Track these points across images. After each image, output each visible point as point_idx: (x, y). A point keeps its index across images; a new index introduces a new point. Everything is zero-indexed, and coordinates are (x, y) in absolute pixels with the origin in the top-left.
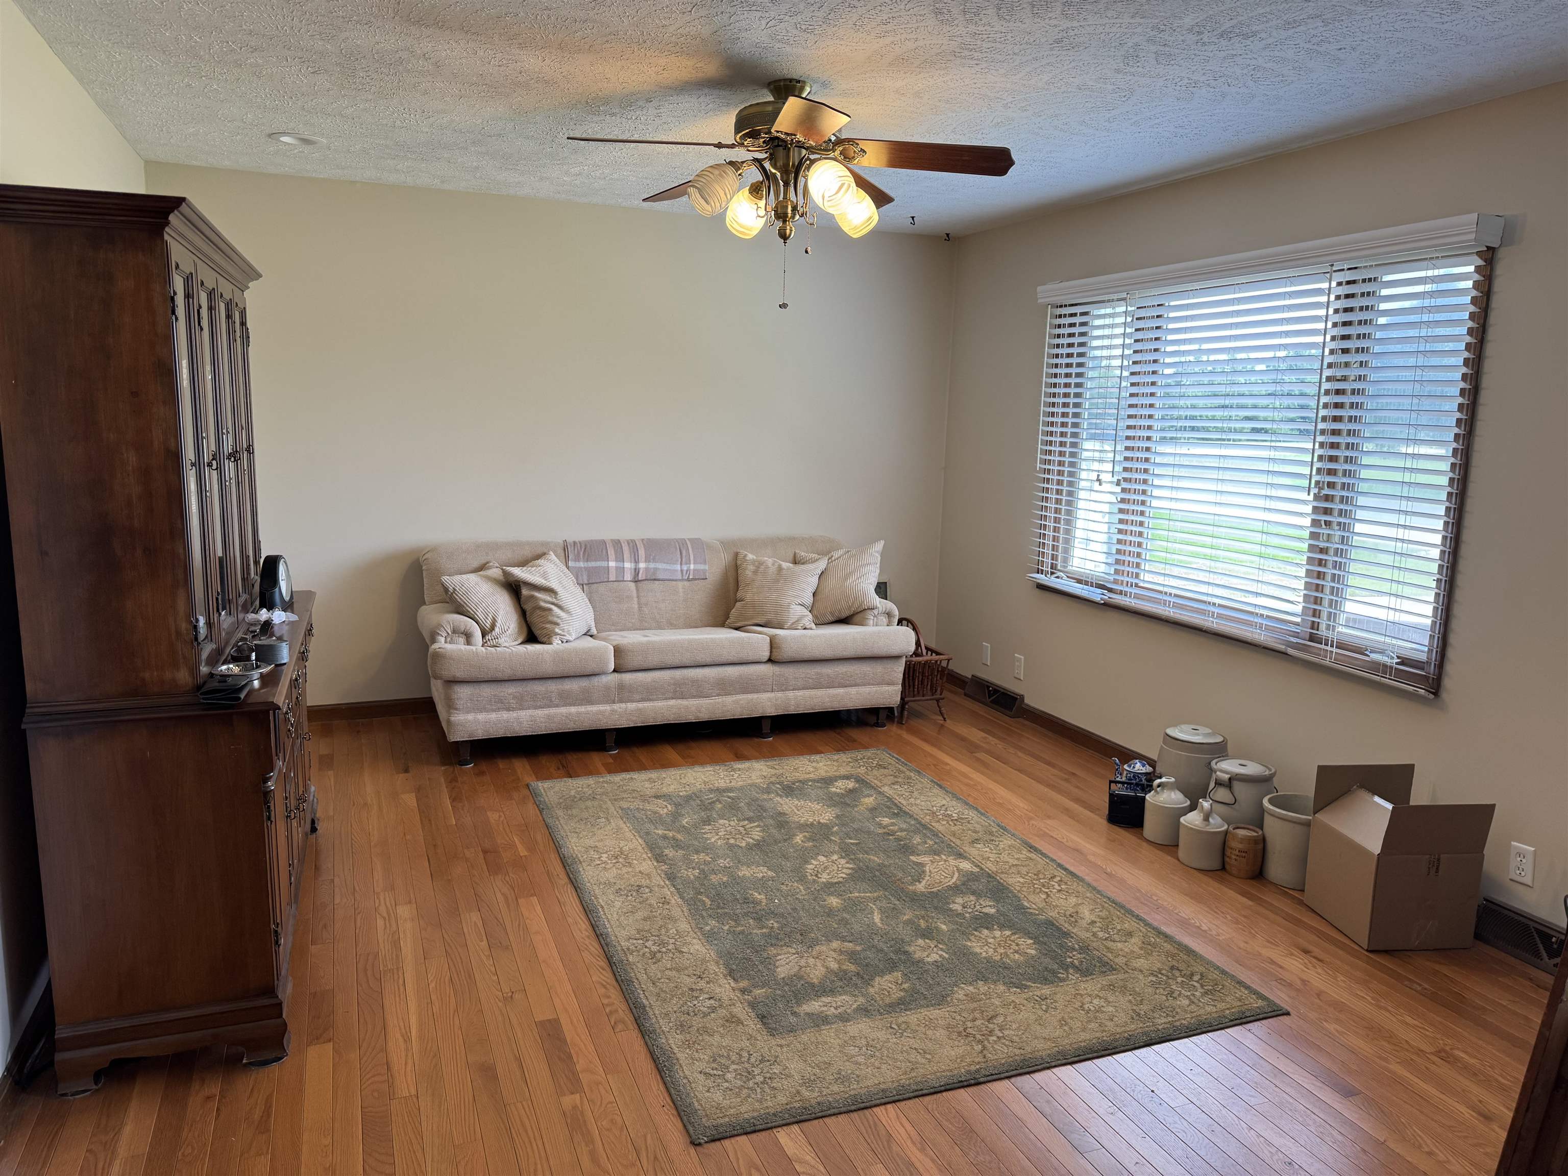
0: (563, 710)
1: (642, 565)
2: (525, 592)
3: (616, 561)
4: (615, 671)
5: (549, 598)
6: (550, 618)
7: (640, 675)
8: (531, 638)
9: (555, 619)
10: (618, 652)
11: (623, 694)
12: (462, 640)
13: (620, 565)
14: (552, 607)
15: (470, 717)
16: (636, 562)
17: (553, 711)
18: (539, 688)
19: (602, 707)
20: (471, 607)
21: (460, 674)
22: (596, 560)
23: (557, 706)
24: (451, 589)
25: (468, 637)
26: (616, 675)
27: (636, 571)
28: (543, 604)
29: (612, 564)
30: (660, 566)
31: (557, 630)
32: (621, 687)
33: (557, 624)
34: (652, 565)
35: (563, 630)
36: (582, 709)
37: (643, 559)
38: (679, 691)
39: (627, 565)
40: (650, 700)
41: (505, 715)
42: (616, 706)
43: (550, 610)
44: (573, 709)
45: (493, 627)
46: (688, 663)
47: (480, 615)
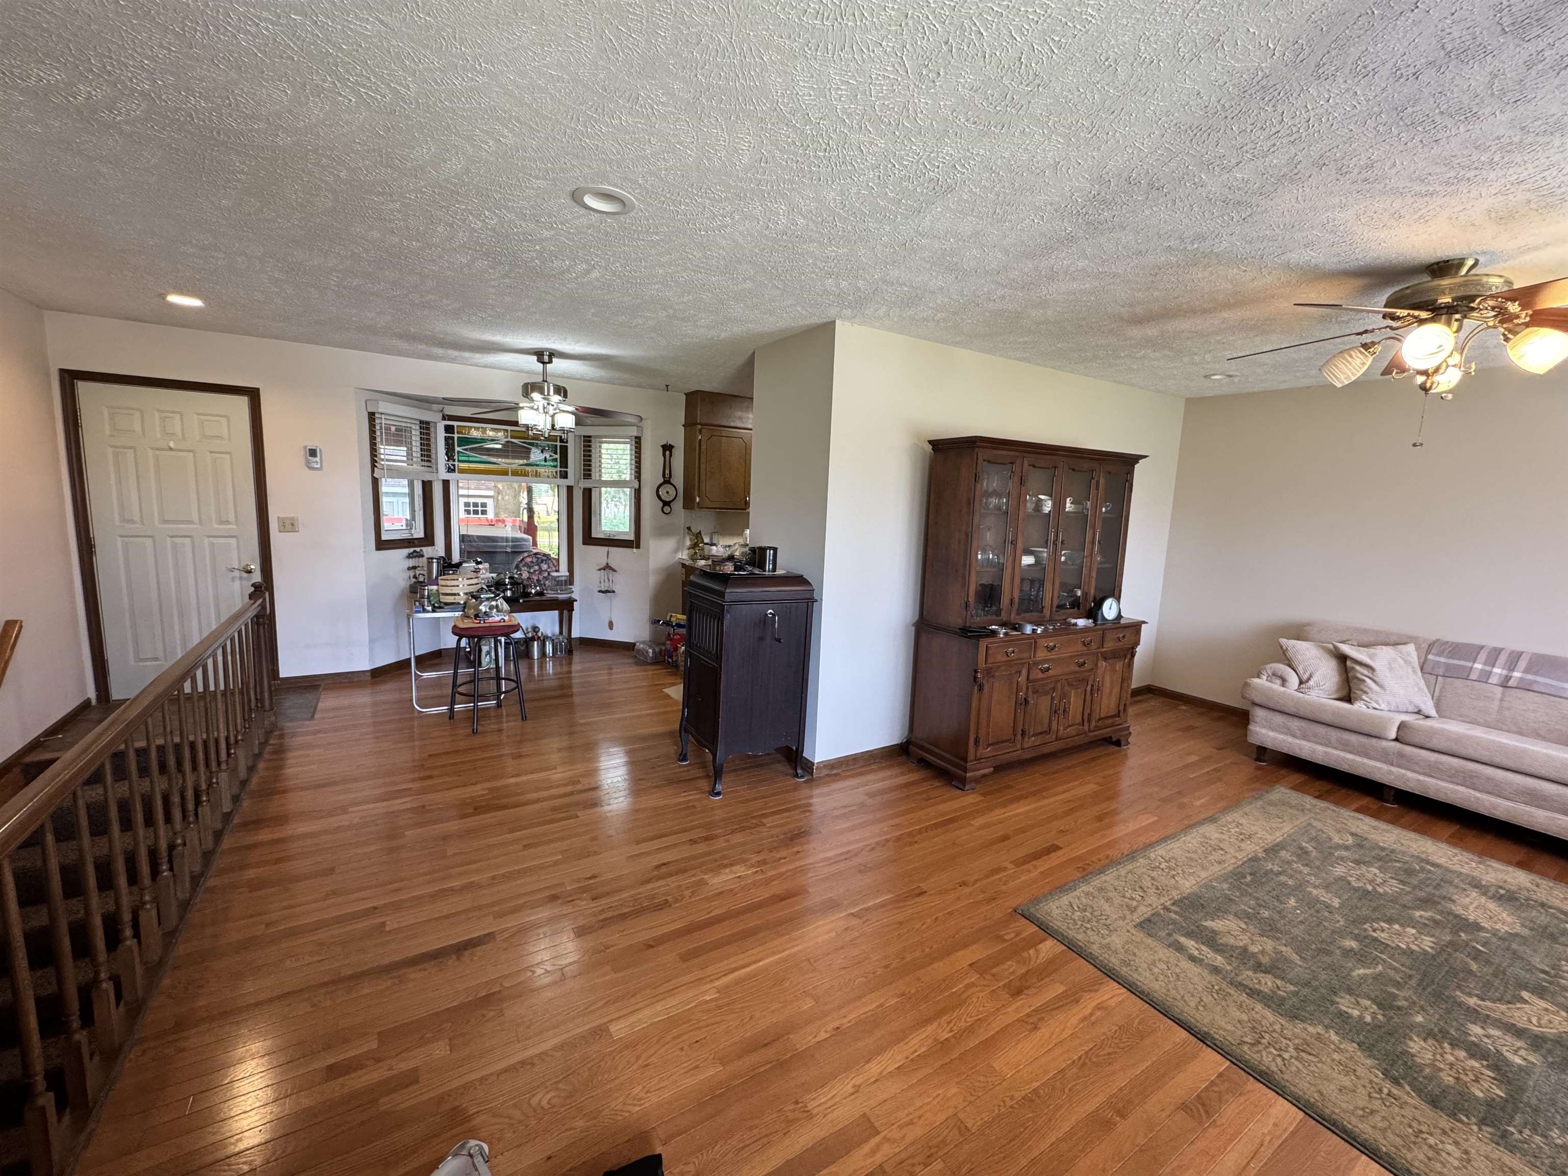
0: (1342, 754)
1: (1517, 674)
2: (1349, 663)
3: (1485, 664)
4: (1396, 740)
5: (1366, 672)
6: (1362, 687)
7: (1423, 753)
8: (1348, 698)
9: (1366, 689)
10: (1402, 726)
11: (1401, 760)
12: (1279, 682)
13: (1488, 668)
14: (1368, 681)
15: (1264, 731)
16: (1512, 669)
17: (1330, 750)
18: (1321, 730)
19: (1378, 764)
20: (1295, 663)
21: (1256, 700)
22: (1459, 659)
23: (1336, 748)
24: (1284, 648)
25: (1284, 681)
26: (1398, 745)
27: (1508, 678)
28: (1359, 676)
29: (1478, 666)
30: (1539, 679)
31: (1364, 697)
32: (1401, 755)
33: (1366, 693)
34: (1530, 677)
35: (1371, 699)
36: (1359, 759)
37: (1522, 669)
38: (1469, 781)
39: (1497, 670)
40: (1433, 777)
41: (1290, 739)
42: (1394, 769)
43: (1364, 681)
44: (1350, 756)
45: (1309, 679)
46: (1485, 759)
47: (1300, 669)
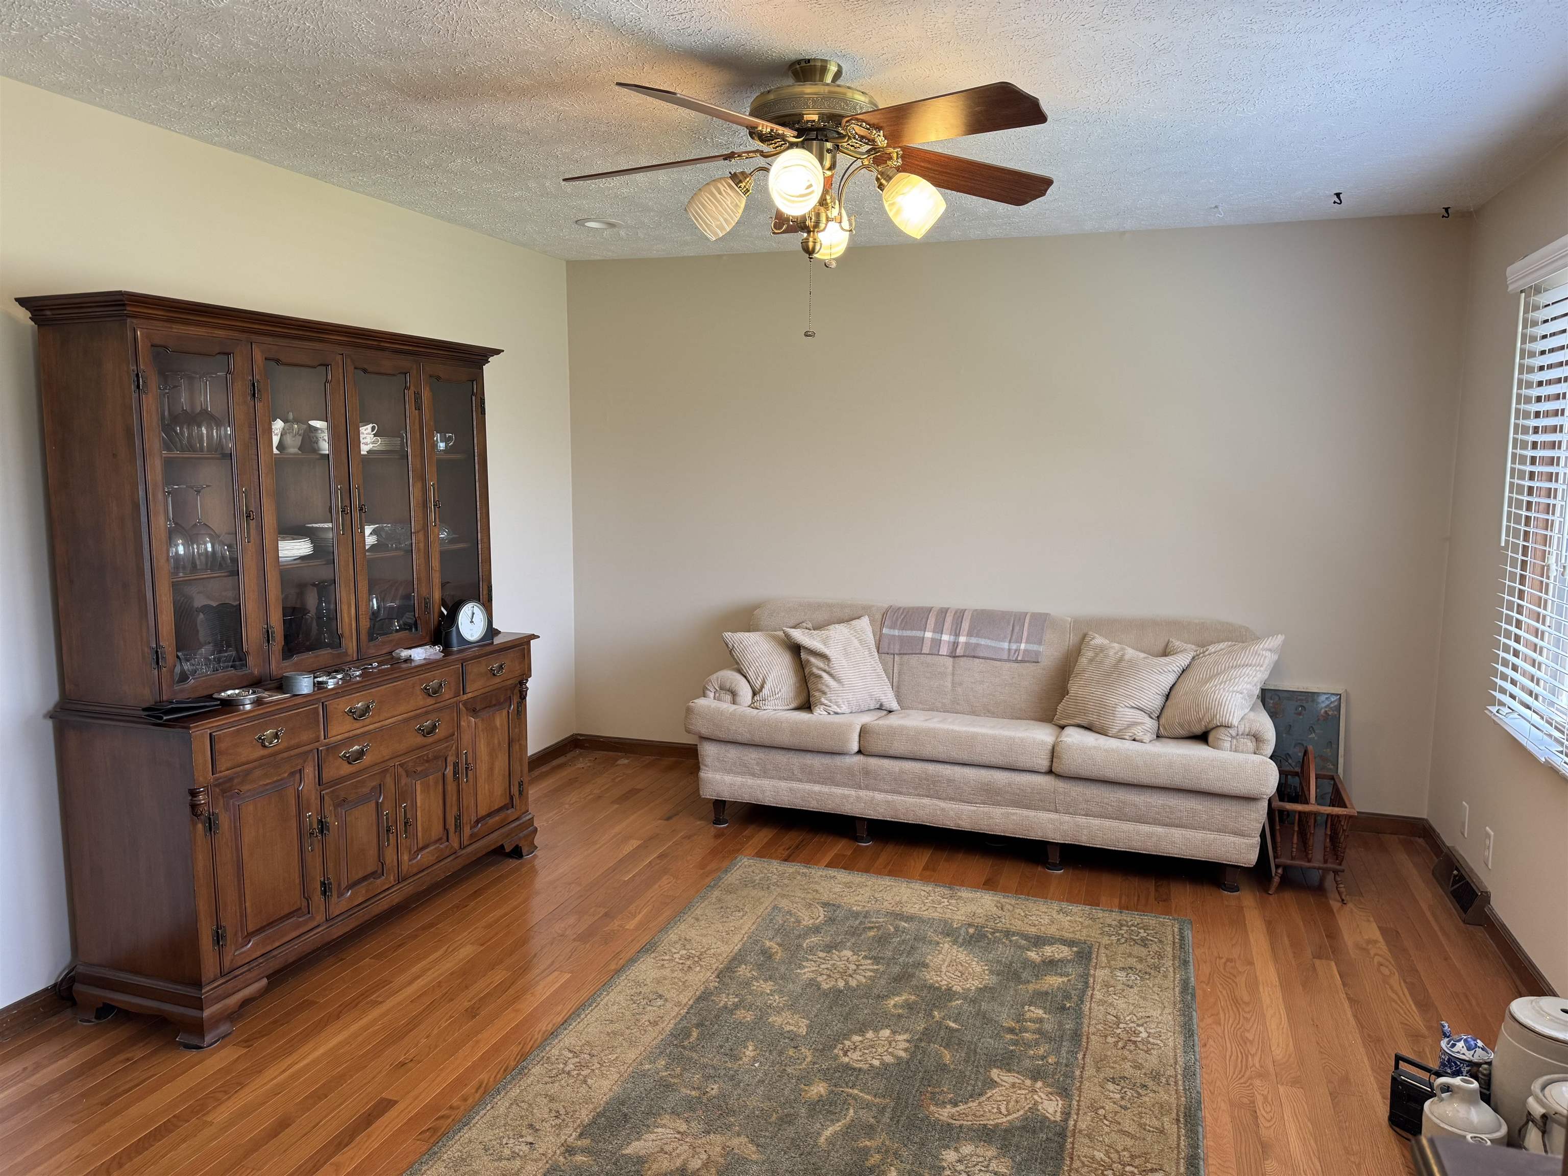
0: (808, 787)
1: (962, 639)
2: (803, 655)
3: (934, 632)
4: (860, 752)
5: (821, 665)
6: (820, 686)
7: (886, 763)
8: (806, 706)
9: (824, 688)
10: (864, 732)
11: (867, 779)
12: (728, 697)
13: (937, 636)
14: (824, 675)
15: (718, 776)
16: (957, 635)
17: (795, 785)
18: (781, 758)
19: (846, 791)
20: (745, 666)
21: (704, 731)
22: (912, 629)
23: (800, 781)
24: (730, 645)
25: (734, 694)
26: (861, 758)
27: (955, 645)
28: (815, 670)
29: (929, 635)
30: (983, 642)
31: (823, 700)
32: (866, 772)
33: (824, 693)
34: (974, 640)
35: (830, 701)
36: (825, 789)
37: (965, 633)
38: (930, 788)
39: (945, 637)
40: (900, 793)
41: (750, 781)
42: (863, 793)
43: (820, 677)
44: (817, 788)
45: (762, 687)
46: (942, 757)
47: (751, 675)
